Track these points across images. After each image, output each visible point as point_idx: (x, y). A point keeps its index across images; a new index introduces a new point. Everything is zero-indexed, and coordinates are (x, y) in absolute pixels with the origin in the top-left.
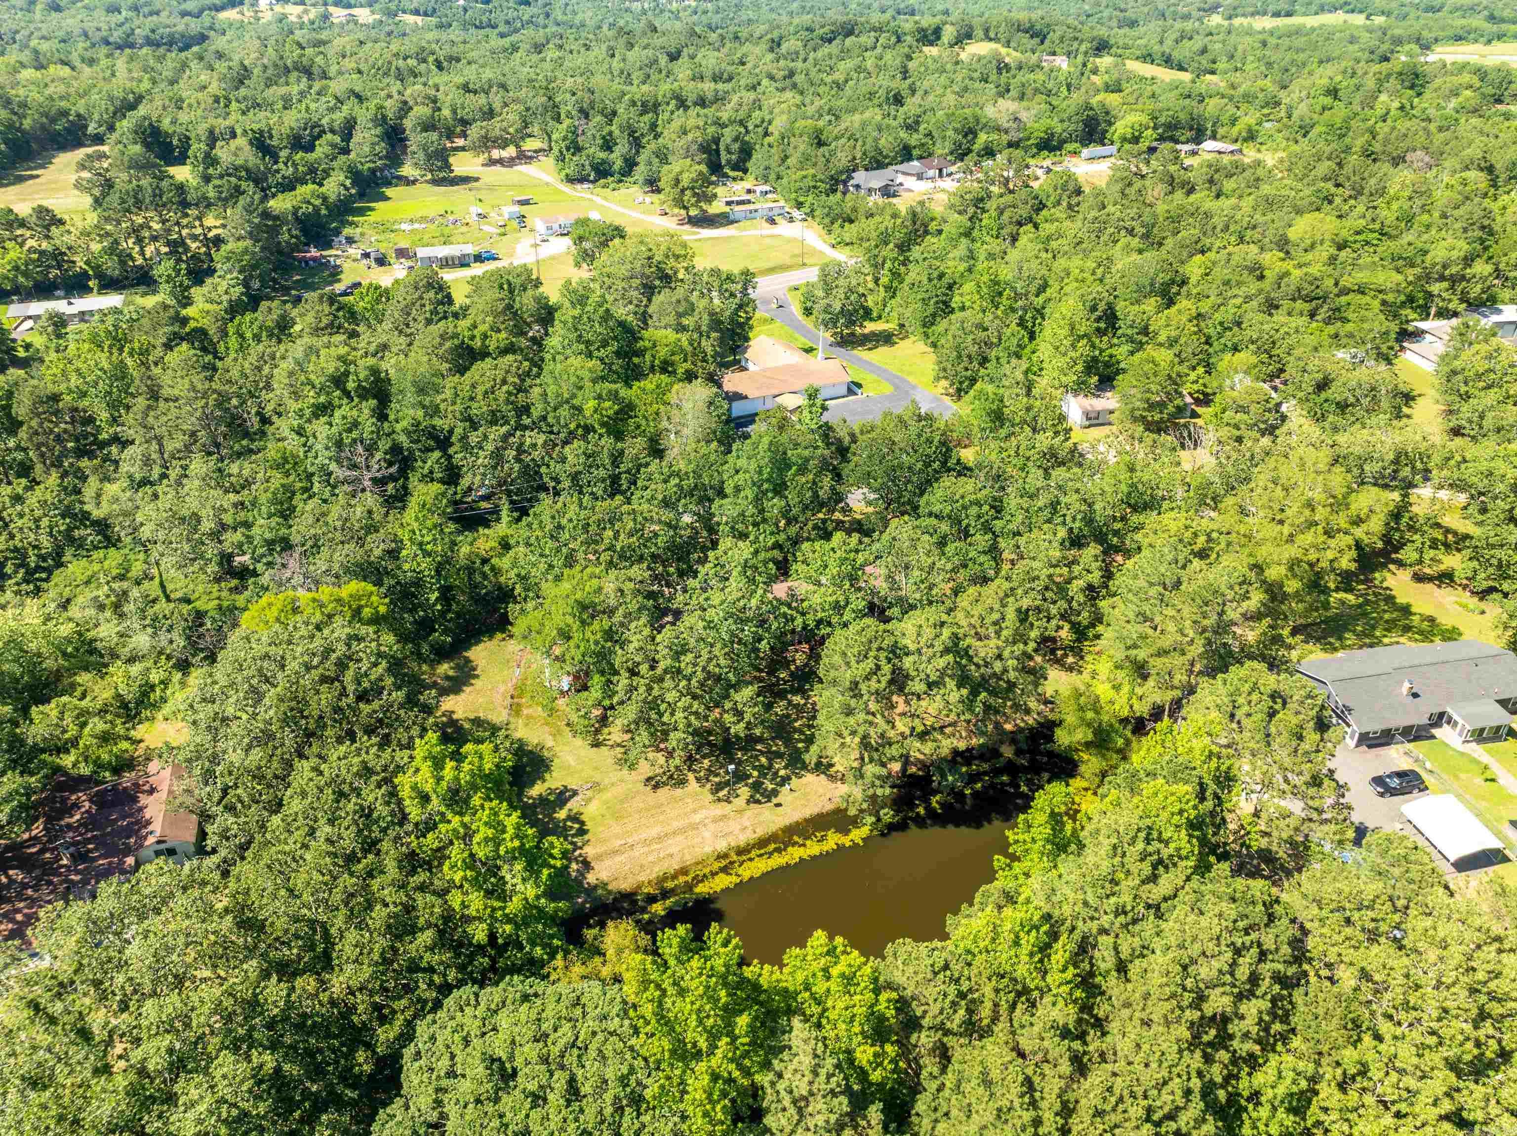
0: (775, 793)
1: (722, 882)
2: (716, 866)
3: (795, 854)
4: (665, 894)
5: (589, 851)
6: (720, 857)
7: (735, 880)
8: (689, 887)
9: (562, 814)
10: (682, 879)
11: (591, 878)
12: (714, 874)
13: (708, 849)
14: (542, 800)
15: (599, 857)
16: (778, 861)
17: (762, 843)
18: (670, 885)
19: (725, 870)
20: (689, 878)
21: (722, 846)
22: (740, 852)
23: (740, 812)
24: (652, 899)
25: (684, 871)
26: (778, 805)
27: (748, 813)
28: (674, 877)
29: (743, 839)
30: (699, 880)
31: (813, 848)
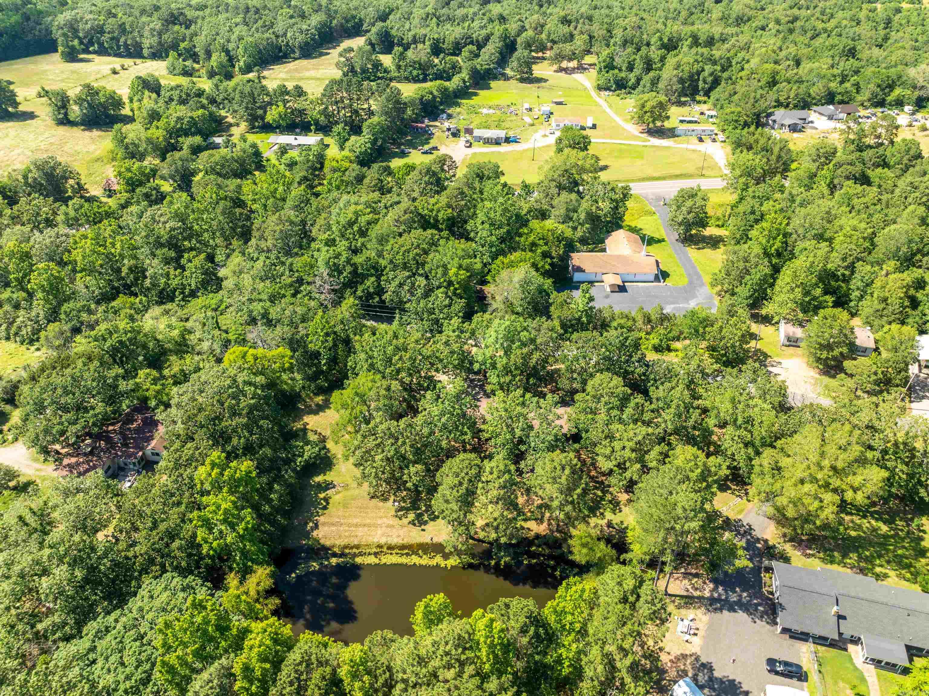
0: (425, 523)
1: (371, 560)
2: (374, 550)
3: (415, 560)
4: (342, 555)
5: (322, 519)
6: (380, 546)
7: (377, 561)
8: (355, 555)
9: (322, 496)
10: (355, 550)
11: (315, 533)
12: (370, 554)
13: (375, 540)
14: (319, 485)
15: (324, 524)
16: (404, 560)
17: (403, 547)
18: (347, 551)
19: (376, 554)
20: (357, 551)
21: (383, 541)
22: (390, 548)
23: (402, 526)
24: (335, 555)
25: (357, 547)
26: (423, 530)
27: (405, 529)
28: (352, 548)
29: (395, 541)
30: (361, 554)
31: (425, 561)
